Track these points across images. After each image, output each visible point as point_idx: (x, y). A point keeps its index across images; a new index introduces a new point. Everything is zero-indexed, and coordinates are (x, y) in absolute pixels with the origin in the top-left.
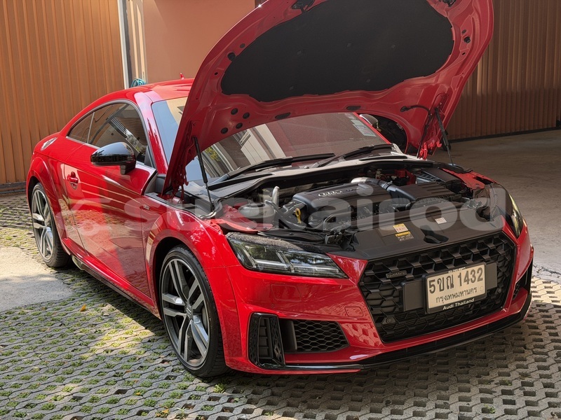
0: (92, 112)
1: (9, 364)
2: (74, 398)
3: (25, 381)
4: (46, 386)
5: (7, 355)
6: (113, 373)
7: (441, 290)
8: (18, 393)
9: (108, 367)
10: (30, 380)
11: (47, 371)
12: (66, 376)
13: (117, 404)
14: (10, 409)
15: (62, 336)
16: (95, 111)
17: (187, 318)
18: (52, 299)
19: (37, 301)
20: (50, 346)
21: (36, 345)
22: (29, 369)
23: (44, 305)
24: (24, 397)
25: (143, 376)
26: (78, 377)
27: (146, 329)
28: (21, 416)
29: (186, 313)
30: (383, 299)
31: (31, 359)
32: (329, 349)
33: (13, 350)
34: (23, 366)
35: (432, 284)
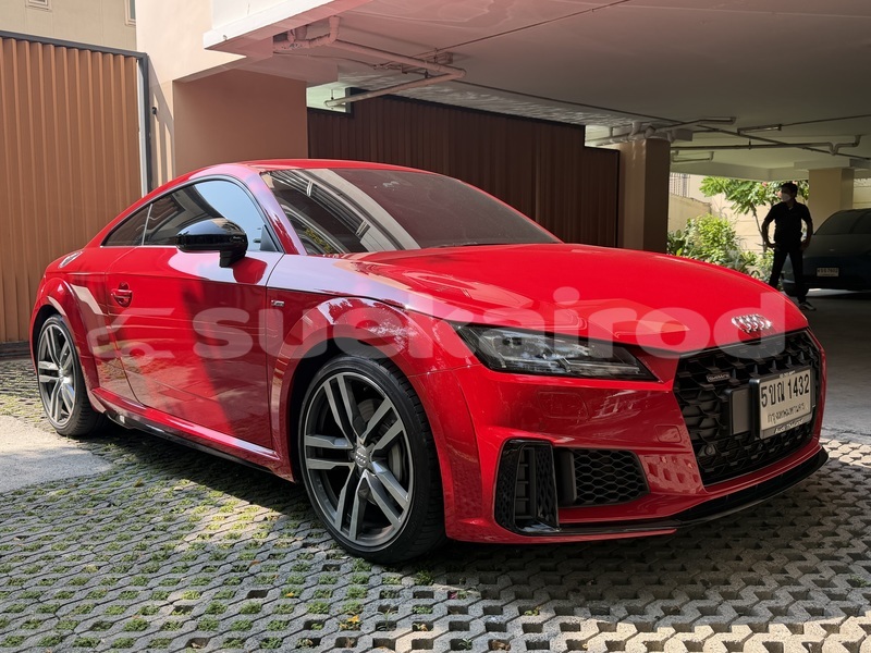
0: (148, 205)
1: (42, 563)
2: (178, 609)
3: (77, 588)
4: (119, 592)
5: (32, 550)
6: (229, 567)
7: (773, 403)
8: (71, 607)
9: (217, 559)
10: (87, 585)
11: (113, 570)
12: (149, 576)
13: (260, 615)
14: (65, 633)
15: (118, 519)
16: (152, 202)
17: (356, 468)
18: (82, 473)
19: (58, 476)
20: (104, 534)
21: (77, 534)
22: (79, 569)
23: (73, 482)
24: (84, 612)
25: (283, 568)
26: (171, 576)
27: (251, 503)
28: (89, 644)
29: (352, 460)
30: (702, 415)
31: (77, 554)
32: (622, 499)
33: (41, 543)
34: (66, 564)
35: (764, 391)
